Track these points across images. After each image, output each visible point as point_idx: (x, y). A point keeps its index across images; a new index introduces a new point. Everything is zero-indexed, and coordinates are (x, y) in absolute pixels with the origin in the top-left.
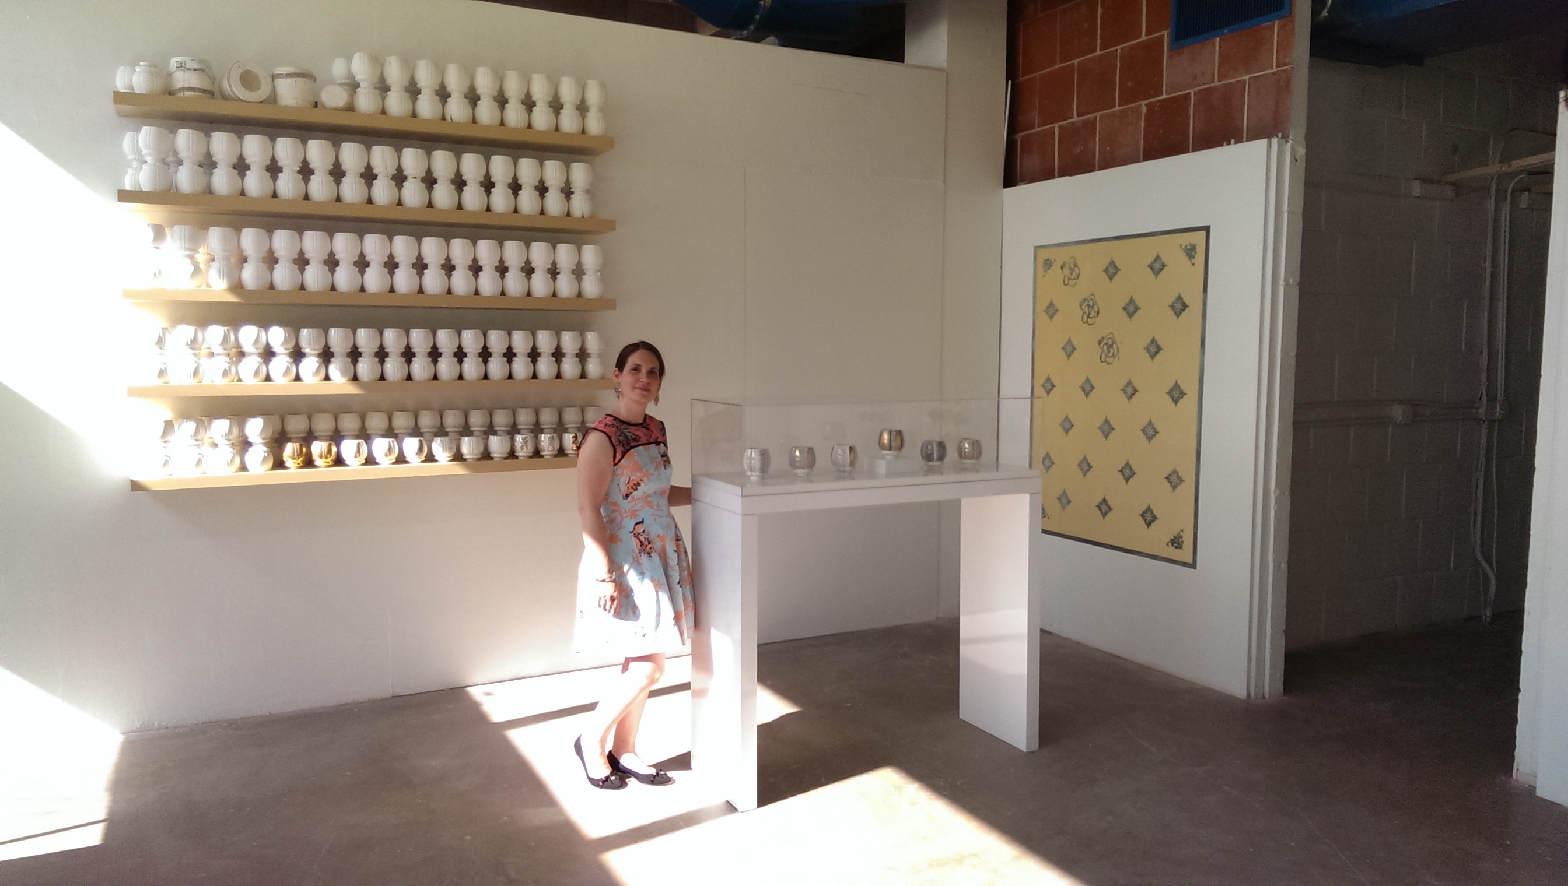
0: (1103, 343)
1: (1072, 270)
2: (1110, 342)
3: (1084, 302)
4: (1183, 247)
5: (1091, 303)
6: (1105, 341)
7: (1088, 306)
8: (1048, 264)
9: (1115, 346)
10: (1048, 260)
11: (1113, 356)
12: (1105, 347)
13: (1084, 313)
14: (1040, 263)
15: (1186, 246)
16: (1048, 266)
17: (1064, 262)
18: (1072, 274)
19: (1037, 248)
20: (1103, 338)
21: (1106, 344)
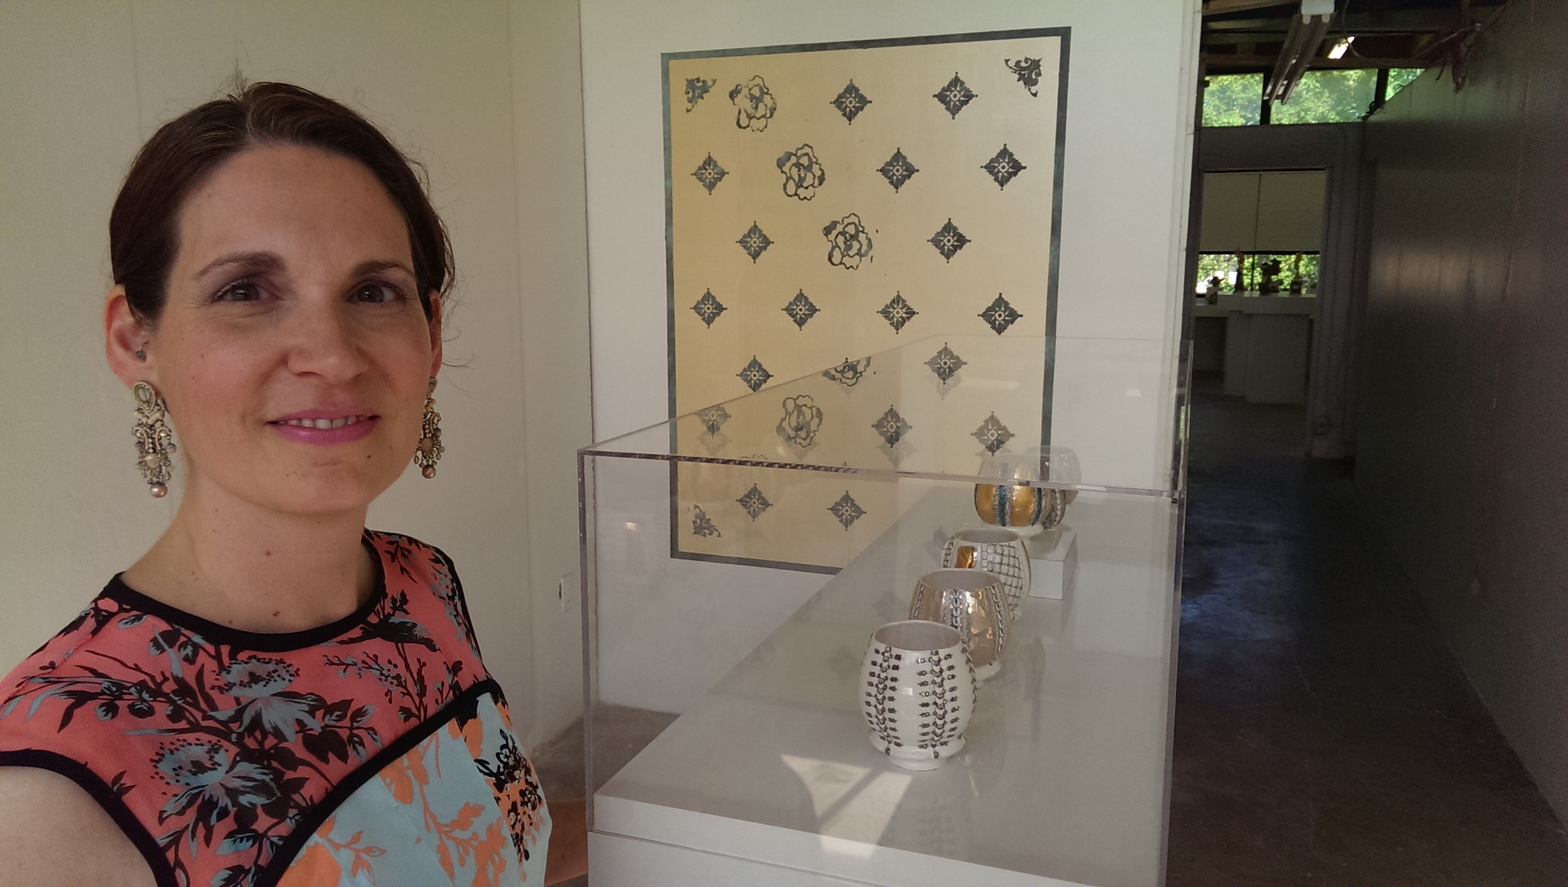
0: (835, 233)
1: (756, 100)
2: (851, 230)
3: (789, 159)
4: (1012, 64)
5: (805, 161)
6: (840, 228)
7: (798, 165)
8: (697, 89)
9: (862, 236)
10: (698, 80)
11: (859, 253)
12: (841, 239)
13: (789, 179)
14: (678, 87)
15: (1018, 63)
16: (697, 92)
17: (737, 86)
18: (756, 108)
19: (667, 58)
20: (834, 224)
21: (843, 233)
